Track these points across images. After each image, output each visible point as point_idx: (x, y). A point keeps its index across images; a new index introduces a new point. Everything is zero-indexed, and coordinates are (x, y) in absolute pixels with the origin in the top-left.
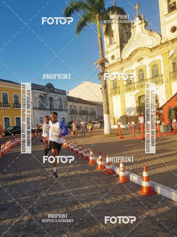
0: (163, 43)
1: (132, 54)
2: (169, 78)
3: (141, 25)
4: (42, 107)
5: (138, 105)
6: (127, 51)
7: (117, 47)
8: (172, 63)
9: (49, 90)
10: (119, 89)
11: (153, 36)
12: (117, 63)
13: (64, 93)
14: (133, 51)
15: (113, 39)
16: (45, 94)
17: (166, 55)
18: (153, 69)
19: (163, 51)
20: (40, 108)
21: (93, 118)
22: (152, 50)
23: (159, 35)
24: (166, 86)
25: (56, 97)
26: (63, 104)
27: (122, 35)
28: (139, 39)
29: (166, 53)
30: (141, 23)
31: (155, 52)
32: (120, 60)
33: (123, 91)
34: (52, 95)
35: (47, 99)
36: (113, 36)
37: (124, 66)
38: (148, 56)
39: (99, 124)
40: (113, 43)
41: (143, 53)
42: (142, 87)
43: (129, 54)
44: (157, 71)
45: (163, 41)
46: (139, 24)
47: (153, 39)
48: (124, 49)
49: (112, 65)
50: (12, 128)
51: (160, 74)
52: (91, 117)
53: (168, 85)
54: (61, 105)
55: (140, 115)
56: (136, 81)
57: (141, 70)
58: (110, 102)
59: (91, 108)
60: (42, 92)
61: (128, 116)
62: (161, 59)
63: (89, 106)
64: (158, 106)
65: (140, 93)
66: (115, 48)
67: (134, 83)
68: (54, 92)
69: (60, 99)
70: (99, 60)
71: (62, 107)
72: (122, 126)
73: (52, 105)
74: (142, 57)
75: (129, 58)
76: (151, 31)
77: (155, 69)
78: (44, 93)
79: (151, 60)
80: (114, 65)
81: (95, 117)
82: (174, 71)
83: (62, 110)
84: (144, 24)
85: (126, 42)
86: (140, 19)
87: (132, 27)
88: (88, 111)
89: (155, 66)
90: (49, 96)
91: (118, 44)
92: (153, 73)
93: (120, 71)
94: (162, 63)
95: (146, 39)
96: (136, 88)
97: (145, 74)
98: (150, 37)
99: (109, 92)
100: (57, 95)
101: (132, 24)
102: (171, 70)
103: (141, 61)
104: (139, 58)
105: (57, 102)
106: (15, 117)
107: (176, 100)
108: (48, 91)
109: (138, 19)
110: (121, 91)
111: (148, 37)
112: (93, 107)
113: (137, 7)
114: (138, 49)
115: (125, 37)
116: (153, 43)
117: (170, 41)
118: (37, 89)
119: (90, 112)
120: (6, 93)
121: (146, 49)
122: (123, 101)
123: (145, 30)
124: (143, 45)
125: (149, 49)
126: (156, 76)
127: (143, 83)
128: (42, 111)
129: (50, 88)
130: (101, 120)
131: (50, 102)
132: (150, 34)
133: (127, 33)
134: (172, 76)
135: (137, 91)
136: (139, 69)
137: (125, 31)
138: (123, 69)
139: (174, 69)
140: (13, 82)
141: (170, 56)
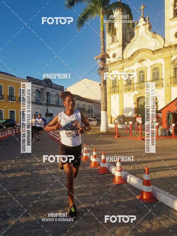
0: (166, 47)
1: (134, 54)
2: (169, 83)
3: (145, 26)
4: (39, 102)
5: (136, 106)
6: (129, 50)
7: (119, 46)
8: (174, 68)
9: (47, 84)
10: (118, 88)
11: (156, 39)
12: (118, 62)
13: (61, 88)
14: (136, 52)
15: (115, 37)
16: (42, 89)
17: (168, 59)
18: (154, 71)
19: (165, 55)
20: (36, 102)
21: (90, 115)
22: (154, 53)
23: (162, 38)
24: (166, 90)
25: (53, 92)
26: (60, 100)
27: (125, 34)
28: (142, 40)
29: (168, 58)
30: (145, 24)
31: (157, 55)
32: (121, 59)
33: (122, 91)
34: (49, 90)
35: (44, 94)
36: (115, 34)
37: (125, 65)
38: (150, 58)
39: (96, 122)
40: (115, 41)
41: (145, 55)
42: (141, 89)
43: (131, 55)
44: (158, 75)
45: (166, 45)
46: (143, 25)
47: (156, 42)
48: (126, 48)
49: (113, 64)
50: (5, 121)
51: (160, 77)
52: (88, 115)
53: (168, 90)
54: (58, 101)
55: (138, 116)
56: (136, 82)
57: (142, 72)
58: (108, 100)
59: (89, 106)
60: (40, 86)
61: (125, 117)
62: (163, 63)
63: (87, 104)
64: (157, 109)
65: (139, 94)
66: (117, 47)
67: (134, 84)
68: (51, 87)
69: (57, 94)
70: (100, 55)
71: (59, 103)
72: (119, 126)
73: (49, 100)
74: (143, 58)
75: (130, 58)
76: (155, 33)
77: (156, 71)
78: (41, 87)
79: (153, 62)
80: (115, 63)
81: (92, 115)
82: (175, 76)
83: (59, 106)
84: (148, 26)
85: (128, 42)
86: (145, 20)
87: (136, 27)
88: (85, 109)
89: (156, 69)
90: (46, 90)
91: (121, 42)
92: (153, 76)
93: (121, 71)
94: (163, 67)
95: (150, 41)
96: (135, 89)
97: (145, 76)
98: (153, 39)
99: (108, 90)
100: (54, 90)
101: (136, 24)
102: (172, 75)
103: (143, 62)
104: (140, 59)
105: (54, 98)
106: (9, 110)
107: (175, 105)
108: (45, 86)
109: (142, 19)
110: (120, 91)
111: (151, 39)
112: (91, 104)
113: (142, 7)
114: (140, 50)
115: (128, 36)
116: (155, 46)
117: (174, 46)
118: (34, 83)
119: (87, 110)
120: (1, 85)
121: (148, 50)
122: (122, 101)
123: (149, 31)
124: (145, 47)
125: (151, 52)
126: (157, 79)
127: (143, 85)
128: (38, 106)
129: (47, 83)
130: (98, 118)
131: (47, 97)
132: (153, 36)
133: (130, 33)
134: (172, 81)
135: (136, 92)
136: (140, 70)
137: (128, 31)
138: (124, 69)
139: (175, 74)
140: (9, 74)
141: (172, 61)
